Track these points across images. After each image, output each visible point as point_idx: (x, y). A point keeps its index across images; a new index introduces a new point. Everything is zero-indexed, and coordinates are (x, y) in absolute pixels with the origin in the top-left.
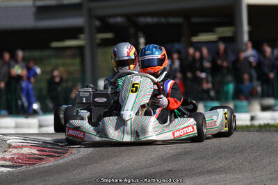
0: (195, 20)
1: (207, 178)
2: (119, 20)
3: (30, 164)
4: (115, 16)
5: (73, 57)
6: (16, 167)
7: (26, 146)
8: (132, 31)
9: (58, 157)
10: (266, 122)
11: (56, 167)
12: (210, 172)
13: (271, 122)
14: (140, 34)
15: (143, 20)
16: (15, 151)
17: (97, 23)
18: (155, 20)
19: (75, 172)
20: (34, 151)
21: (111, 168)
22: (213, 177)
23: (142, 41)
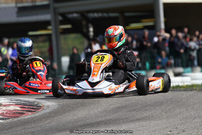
0: (127, 14)
1: (137, 124)
2: (75, 15)
3: (15, 117)
4: (72, 13)
5: (44, 41)
6: (5, 119)
7: (12, 105)
8: (84, 23)
9: (34, 112)
10: (177, 84)
11: (32, 119)
12: (139, 120)
13: (181, 84)
14: (90, 25)
15: (91, 15)
16: (4, 108)
17: (60, 18)
18: (100, 15)
19: (46, 122)
20: (18, 108)
21: (71, 118)
22: (141, 123)
23: (91, 29)
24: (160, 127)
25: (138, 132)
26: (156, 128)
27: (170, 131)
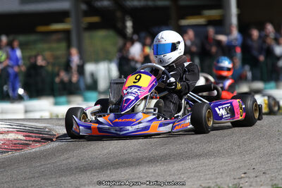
0: (183, 3)
1: (196, 162)
2: (106, 3)
3: (16, 150)
5: (59, 41)
6: (2, 153)
7: (12, 132)
8: (119, 14)
9: (44, 142)
11: (42, 152)
12: (198, 156)
14: (127, 18)
15: (130, 3)
16: (1, 136)
17: (84, 7)
18: (142, 3)
19: (62, 157)
20: (20, 137)
22: (202, 161)
23: (129, 24)
24: (230, 167)
25: (197, 174)
26: (223, 168)
27: (245, 173)
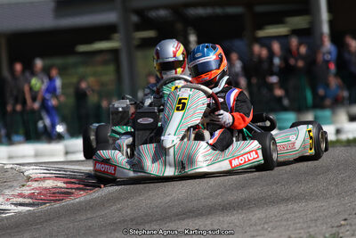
0: (259, 9)
2: (162, 13)
3: (55, 201)
4: (157, 8)
5: (105, 63)
6: (38, 205)
7: (49, 178)
8: (179, 26)
9: (90, 190)
11: (88, 203)
12: (286, 200)
14: (190, 30)
15: (192, 12)
16: (35, 185)
18: (209, 11)
19: (114, 208)
20: (60, 184)
21: (159, 200)
22: (290, 206)
23: (193, 38)
24: (325, 213)
25: (285, 223)
26: (318, 214)
27: (345, 220)
